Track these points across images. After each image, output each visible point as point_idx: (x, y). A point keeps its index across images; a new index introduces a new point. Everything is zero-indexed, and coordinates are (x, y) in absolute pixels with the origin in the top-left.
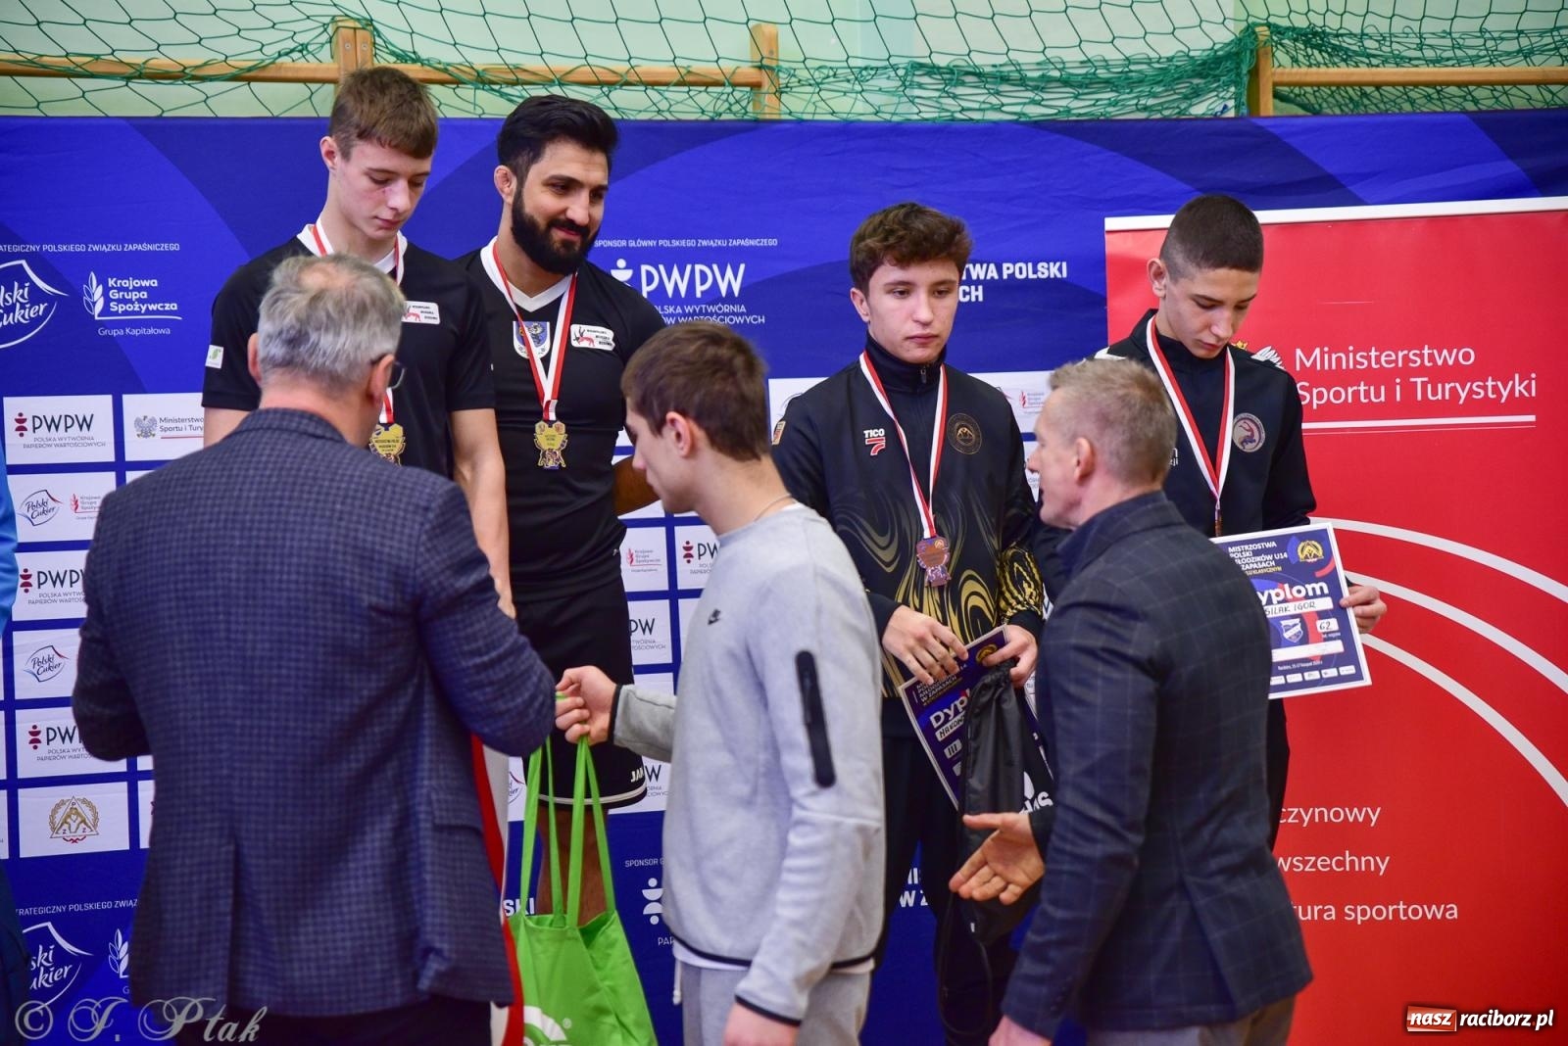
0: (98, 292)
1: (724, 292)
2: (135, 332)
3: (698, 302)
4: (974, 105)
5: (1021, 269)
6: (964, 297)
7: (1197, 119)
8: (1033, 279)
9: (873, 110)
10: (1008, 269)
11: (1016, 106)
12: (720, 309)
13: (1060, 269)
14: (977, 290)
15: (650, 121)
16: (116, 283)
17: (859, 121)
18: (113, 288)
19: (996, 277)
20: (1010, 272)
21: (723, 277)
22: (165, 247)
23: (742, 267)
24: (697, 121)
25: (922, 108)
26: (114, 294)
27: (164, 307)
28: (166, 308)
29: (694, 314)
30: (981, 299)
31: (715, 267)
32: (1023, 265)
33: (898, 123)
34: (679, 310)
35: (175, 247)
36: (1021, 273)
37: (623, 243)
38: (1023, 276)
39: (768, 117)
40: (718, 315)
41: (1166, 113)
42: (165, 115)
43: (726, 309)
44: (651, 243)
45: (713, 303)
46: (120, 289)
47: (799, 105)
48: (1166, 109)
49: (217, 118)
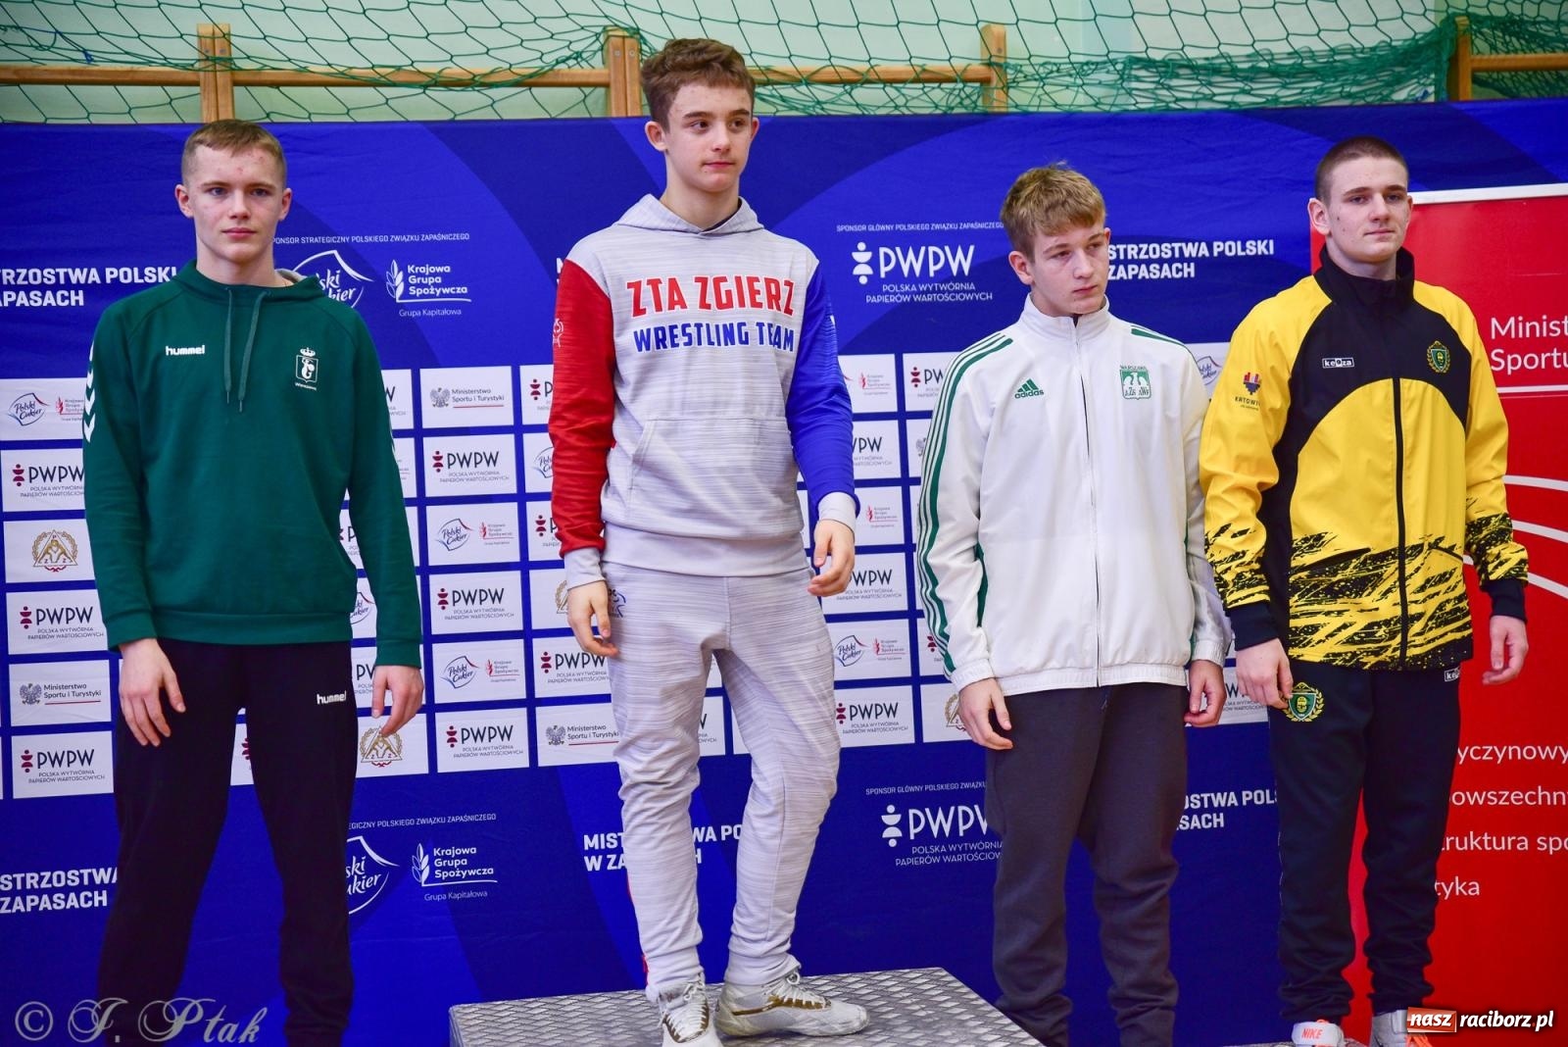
0: (399, 278)
1: (955, 271)
2: (431, 313)
3: (931, 281)
4: (1187, 95)
5: (1230, 247)
6: (1177, 273)
7: (1399, 104)
8: (1242, 256)
9: (1092, 102)
10: (1218, 247)
11: (1226, 95)
12: (951, 287)
13: (1267, 247)
14: (1189, 267)
15: (888, 116)
16: (414, 269)
17: (1081, 112)
18: (412, 274)
19: (1207, 254)
20: (1221, 249)
21: (954, 258)
22: (457, 237)
23: (972, 249)
24: (930, 115)
25: (1139, 100)
26: (413, 280)
27: (455, 290)
28: (458, 292)
29: (927, 292)
30: (1193, 275)
31: (947, 248)
32: (1233, 244)
33: (1117, 114)
34: (914, 288)
35: (465, 237)
36: (1230, 250)
37: (864, 228)
38: (1233, 253)
39: (996, 110)
40: (949, 292)
41: (1369, 99)
42: (458, 118)
43: (957, 286)
44: (888, 227)
45: (946, 281)
46: (419, 275)
47: (1024, 98)
48: (1370, 95)
49: (502, 120)
